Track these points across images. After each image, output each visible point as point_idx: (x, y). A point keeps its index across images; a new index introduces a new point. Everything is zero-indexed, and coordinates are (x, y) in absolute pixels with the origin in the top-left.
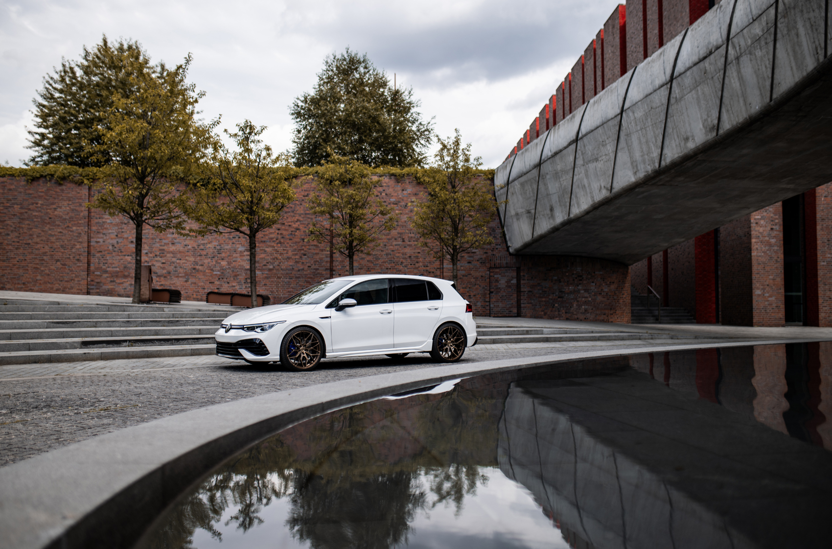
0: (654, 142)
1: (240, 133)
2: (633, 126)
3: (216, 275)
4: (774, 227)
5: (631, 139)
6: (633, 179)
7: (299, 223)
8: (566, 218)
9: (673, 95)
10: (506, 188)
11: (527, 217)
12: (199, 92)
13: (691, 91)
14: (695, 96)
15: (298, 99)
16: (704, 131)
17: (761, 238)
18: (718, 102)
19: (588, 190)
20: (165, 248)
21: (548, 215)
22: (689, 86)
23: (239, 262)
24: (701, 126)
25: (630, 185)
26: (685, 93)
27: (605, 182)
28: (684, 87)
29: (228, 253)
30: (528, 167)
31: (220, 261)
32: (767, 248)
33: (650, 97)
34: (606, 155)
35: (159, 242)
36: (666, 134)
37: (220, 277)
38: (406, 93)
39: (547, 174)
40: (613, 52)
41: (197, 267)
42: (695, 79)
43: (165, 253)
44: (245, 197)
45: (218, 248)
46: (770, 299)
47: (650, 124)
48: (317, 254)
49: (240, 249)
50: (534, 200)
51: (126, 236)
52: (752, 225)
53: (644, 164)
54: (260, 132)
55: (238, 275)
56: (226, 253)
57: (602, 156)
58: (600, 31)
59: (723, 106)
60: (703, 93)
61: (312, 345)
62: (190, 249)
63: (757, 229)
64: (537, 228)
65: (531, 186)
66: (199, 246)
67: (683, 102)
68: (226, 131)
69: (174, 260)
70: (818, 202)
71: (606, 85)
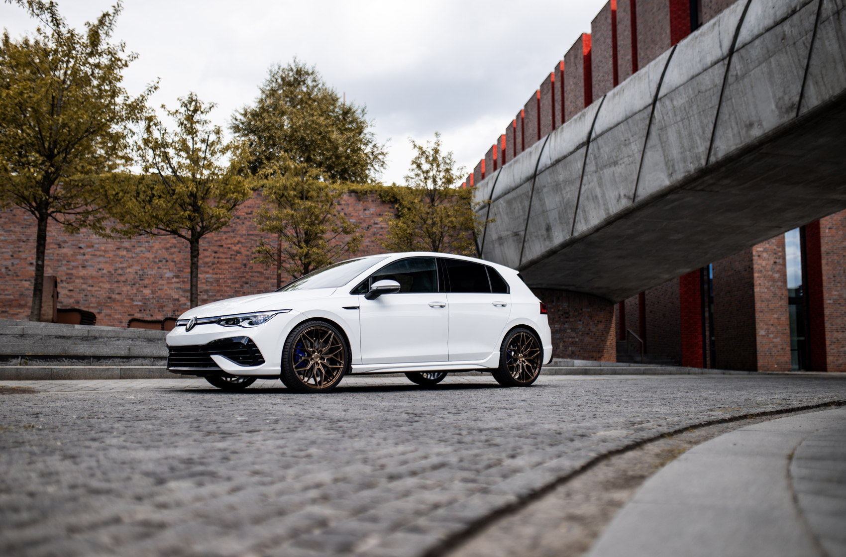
0: (701, 133)
1: (183, 110)
2: (671, 116)
3: (137, 305)
4: (777, 261)
5: (667, 134)
6: (667, 183)
7: (240, 245)
8: (568, 237)
9: (732, 72)
10: (487, 209)
11: (514, 241)
12: (130, 53)
13: (760, 64)
14: (765, 70)
15: (236, 111)
16: (777, 112)
17: (764, 273)
18: (802, 73)
19: (601, 202)
20: (74, 272)
21: (542, 236)
22: (758, 59)
23: (166, 290)
24: (773, 107)
25: (662, 191)
26: (751, 67)
27: (626, 189)
28: (749, 61)
29: (153, 280)
30: (518, 181)
31: (142, 289)
32: (770, 283)
33: (697, 78)
34: (629, 156)
35: (66, 265)
36: (719, 122)
37: (142, 308)
38: (359, 111)
39: (545, 186)
40: (576, 84)
41: (114, 296)
42: (767, 48)
43: (74, 278)
44: (187, 187)
45: (141, 273)
46: (775, 340)
47: (695, 112)
48: (261, 282)
49: (167, 275)
50: (524, 220)
51: (23, 256)
52: (754, 258)
53: (685, 162)
54: (208, 110)
55: (164, 306)
56: (149, 279)
57: (624, 157)
58: (559, 63)
59: (810, 78)
60: (779, 65)
61: (331, 351)
62: (104, 274)
63: (760, 262)
64: (527, 253)
65: (521, 203)
66: (116, 270)
67: (746, 80)
68: (163, 106)
69: (84, 286)
70: (822, 234)
71: (566, 118)
